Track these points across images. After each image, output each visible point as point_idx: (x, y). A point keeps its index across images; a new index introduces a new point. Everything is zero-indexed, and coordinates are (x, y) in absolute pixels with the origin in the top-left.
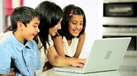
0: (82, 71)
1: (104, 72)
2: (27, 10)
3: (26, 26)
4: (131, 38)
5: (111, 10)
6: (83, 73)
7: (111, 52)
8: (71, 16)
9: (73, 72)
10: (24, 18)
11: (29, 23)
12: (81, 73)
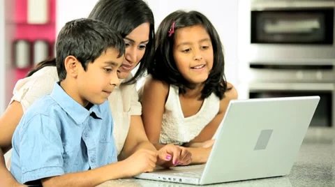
0: (200, 179)
1: (252, 182)
3: (85, 68)
4: (319, 97)
5: (270, 28)
7: (271, 131)
9: (178, 180)
10: (83, 47)
11: (93, 62)
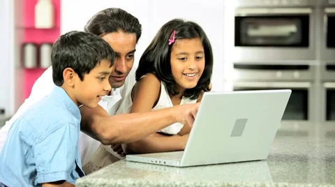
2: (86, 43)
3: (82, 78)
4: (290, 91)
6: (181, 165)
8: (172, 44)
9: (163, 164)
11: (88, 72)
12: (178, 165)
